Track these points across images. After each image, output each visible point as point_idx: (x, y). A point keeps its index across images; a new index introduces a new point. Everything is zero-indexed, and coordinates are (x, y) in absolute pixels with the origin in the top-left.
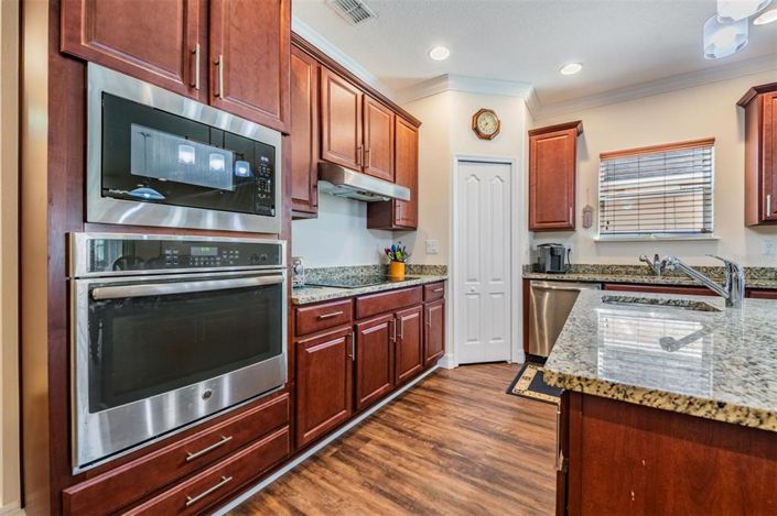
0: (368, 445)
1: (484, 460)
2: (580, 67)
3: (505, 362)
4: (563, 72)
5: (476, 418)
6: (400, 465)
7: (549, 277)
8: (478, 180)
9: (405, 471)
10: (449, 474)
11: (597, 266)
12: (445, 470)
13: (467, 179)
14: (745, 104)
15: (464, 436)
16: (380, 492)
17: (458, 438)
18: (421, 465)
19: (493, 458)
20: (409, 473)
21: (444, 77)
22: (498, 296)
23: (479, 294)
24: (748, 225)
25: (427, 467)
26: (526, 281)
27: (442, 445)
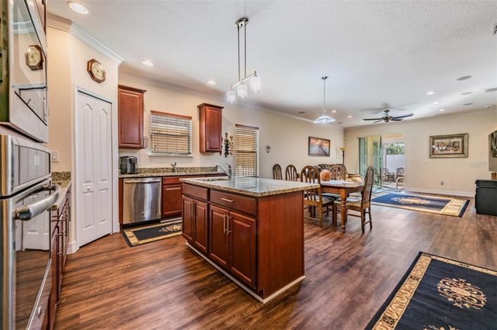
0: (81, 317)
1: (159, 274)
2: (152, 65)
3: (109, 235)
4: (144, 62)
5: (131, 264)
6: (122, 305)
7: (130, 176)
8: (91, 109)
9: (129, 305)
10: (152, 288)
11: (150, 169)
12: (147, 289)
13: (83, 106)
14: (200, 107)
15: (136, 273)
16: (130, 320)
17: (135, 276)
18: (133, 296)
19: (162, 271)
20: (132, 303)
21: (69, 22)
22: (105, 191)
23: (92, 191)
24: (201, 151)
25: (138, 295)
26: (121, 180)
27: (132, 283)
